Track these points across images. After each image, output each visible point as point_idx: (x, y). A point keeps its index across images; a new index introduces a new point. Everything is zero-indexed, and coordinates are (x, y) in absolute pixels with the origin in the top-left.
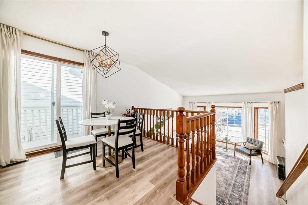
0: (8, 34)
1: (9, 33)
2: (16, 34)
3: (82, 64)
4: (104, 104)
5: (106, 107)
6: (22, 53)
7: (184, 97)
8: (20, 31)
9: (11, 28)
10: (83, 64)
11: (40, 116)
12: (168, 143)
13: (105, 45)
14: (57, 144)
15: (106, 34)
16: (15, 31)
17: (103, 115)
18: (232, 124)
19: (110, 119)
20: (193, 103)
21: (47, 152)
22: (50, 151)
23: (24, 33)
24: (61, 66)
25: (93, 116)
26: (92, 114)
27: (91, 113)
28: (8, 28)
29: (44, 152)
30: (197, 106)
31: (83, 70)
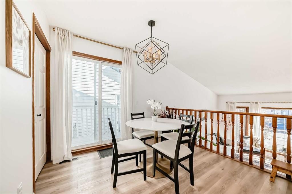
0: (63, 37)
1: (63, 35)
2: (68, 36)
3: (120, 63)
4: (149, 104)
5: (152, 107)
6: (73, 55)
7: (218, 96)
8: (71, 33)
9: (65, 31)
10: (122, 62)
11: (87, 114)
12: (218, 152)
13: (152, 37)
14: (99, 144)
15: (153, 24)
16: (68, 33)
17: (142, 116)
18: (282, 129)
19: (156, 122)
20: (231, 103)
21: (91, 151)
22: (94, 150)
23: (75, 35)
24: (102, 65)
25: (134, 117)
26: (132, 115)
27: (131, 113)
28: (63, 31)
29: (89, 151)
30: (237, 107)
31: (121, 69)
